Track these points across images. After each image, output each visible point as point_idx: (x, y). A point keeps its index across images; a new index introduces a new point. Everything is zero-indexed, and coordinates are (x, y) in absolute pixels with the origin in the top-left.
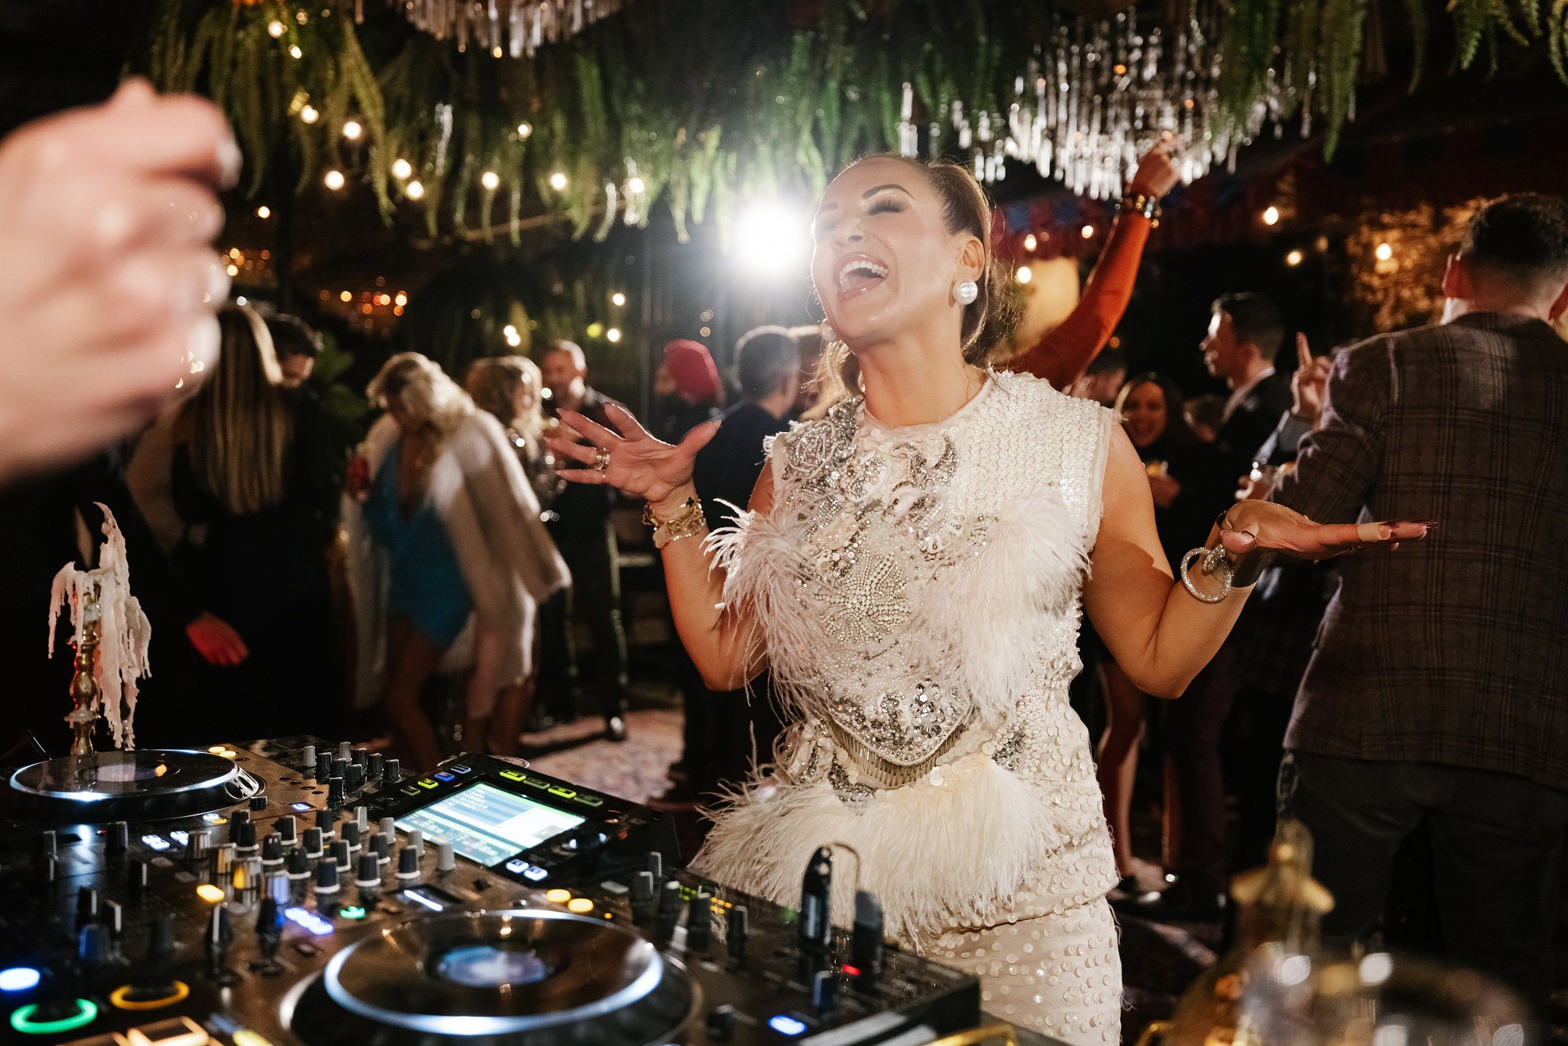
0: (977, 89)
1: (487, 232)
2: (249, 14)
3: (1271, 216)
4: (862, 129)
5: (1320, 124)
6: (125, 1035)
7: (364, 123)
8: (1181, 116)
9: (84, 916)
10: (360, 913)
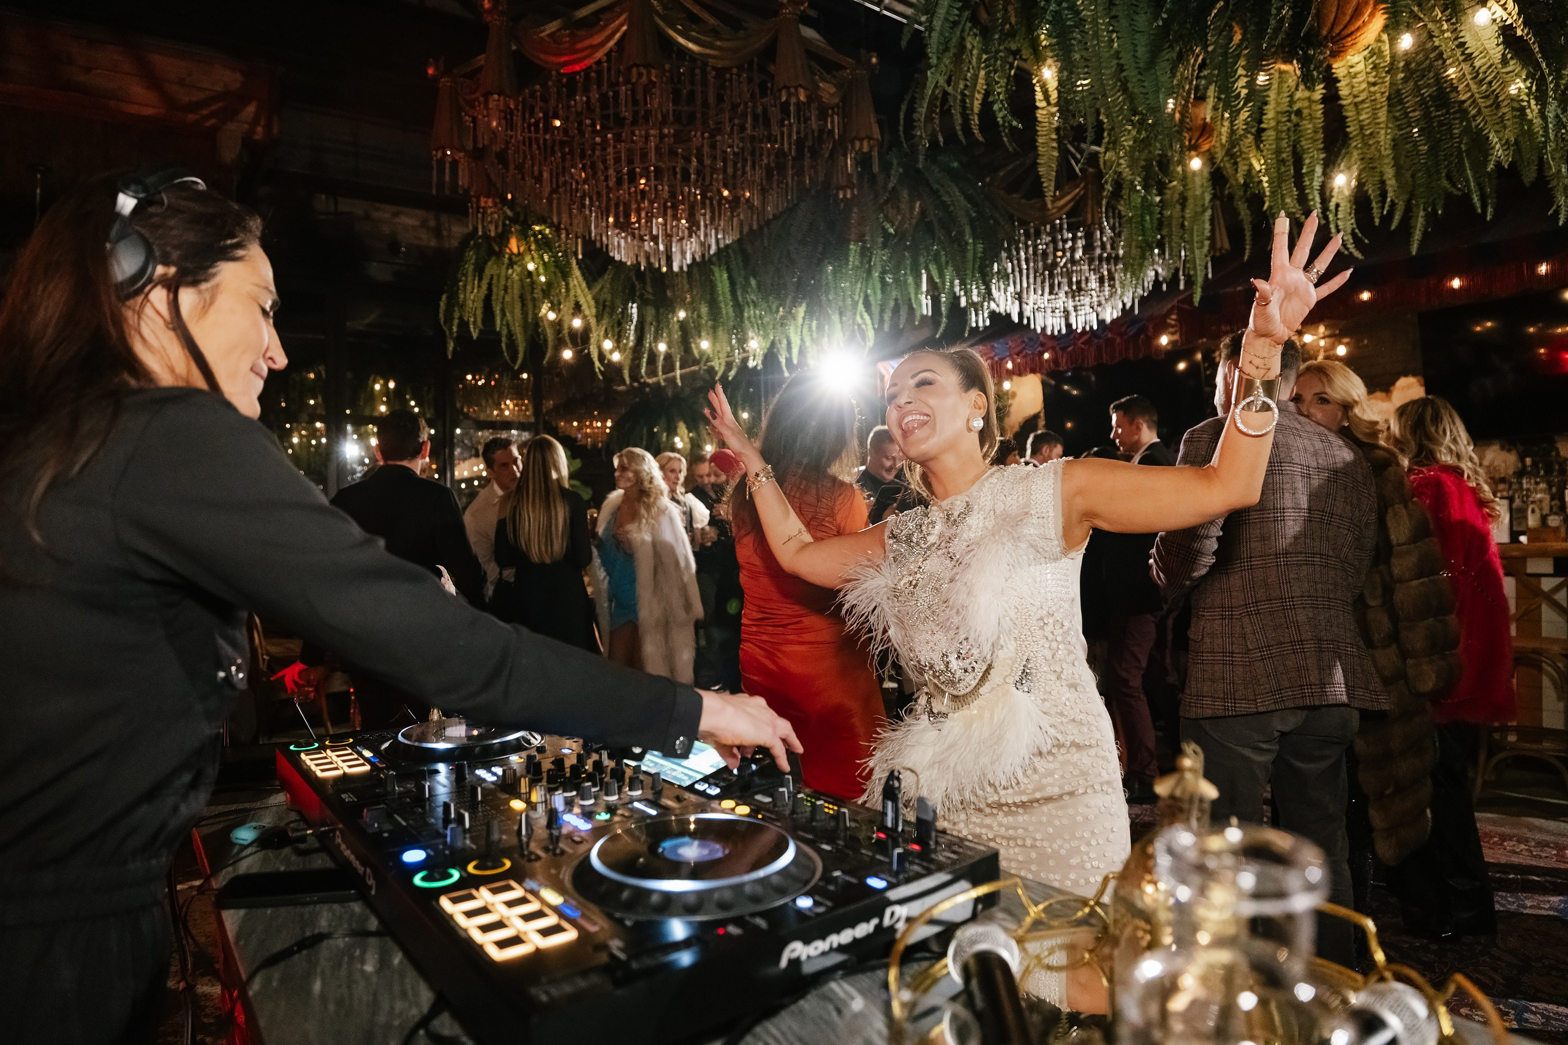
0: (969, 272)
1: (661, 378)
2: (514, 259)
3: (1164, 340)
4: (896, 300)
5: (1190, 283)
6: (477, 889)
7: (585, 317)
8: (1101, 280)
9: (447, 820)
10: (608, 816)
